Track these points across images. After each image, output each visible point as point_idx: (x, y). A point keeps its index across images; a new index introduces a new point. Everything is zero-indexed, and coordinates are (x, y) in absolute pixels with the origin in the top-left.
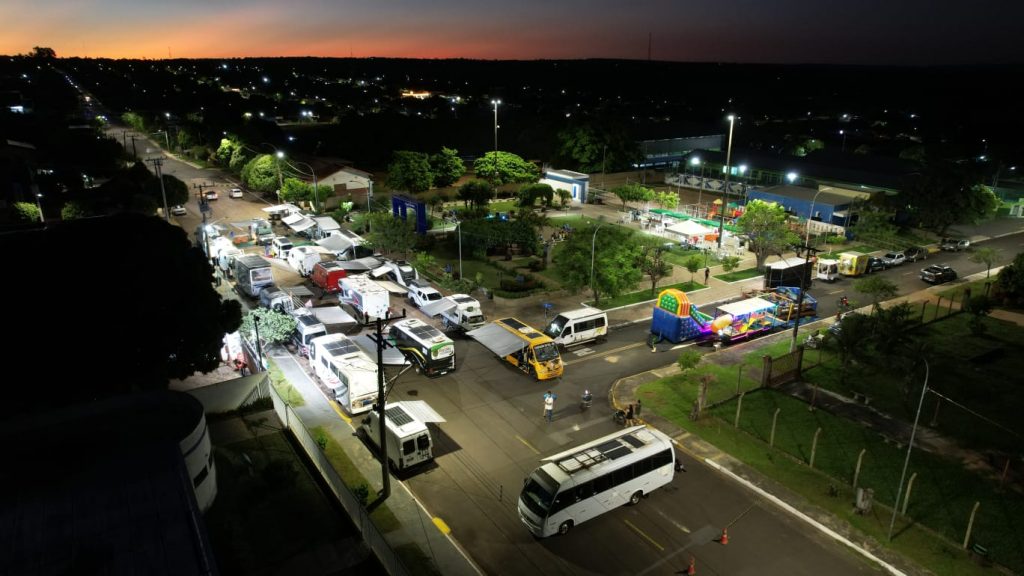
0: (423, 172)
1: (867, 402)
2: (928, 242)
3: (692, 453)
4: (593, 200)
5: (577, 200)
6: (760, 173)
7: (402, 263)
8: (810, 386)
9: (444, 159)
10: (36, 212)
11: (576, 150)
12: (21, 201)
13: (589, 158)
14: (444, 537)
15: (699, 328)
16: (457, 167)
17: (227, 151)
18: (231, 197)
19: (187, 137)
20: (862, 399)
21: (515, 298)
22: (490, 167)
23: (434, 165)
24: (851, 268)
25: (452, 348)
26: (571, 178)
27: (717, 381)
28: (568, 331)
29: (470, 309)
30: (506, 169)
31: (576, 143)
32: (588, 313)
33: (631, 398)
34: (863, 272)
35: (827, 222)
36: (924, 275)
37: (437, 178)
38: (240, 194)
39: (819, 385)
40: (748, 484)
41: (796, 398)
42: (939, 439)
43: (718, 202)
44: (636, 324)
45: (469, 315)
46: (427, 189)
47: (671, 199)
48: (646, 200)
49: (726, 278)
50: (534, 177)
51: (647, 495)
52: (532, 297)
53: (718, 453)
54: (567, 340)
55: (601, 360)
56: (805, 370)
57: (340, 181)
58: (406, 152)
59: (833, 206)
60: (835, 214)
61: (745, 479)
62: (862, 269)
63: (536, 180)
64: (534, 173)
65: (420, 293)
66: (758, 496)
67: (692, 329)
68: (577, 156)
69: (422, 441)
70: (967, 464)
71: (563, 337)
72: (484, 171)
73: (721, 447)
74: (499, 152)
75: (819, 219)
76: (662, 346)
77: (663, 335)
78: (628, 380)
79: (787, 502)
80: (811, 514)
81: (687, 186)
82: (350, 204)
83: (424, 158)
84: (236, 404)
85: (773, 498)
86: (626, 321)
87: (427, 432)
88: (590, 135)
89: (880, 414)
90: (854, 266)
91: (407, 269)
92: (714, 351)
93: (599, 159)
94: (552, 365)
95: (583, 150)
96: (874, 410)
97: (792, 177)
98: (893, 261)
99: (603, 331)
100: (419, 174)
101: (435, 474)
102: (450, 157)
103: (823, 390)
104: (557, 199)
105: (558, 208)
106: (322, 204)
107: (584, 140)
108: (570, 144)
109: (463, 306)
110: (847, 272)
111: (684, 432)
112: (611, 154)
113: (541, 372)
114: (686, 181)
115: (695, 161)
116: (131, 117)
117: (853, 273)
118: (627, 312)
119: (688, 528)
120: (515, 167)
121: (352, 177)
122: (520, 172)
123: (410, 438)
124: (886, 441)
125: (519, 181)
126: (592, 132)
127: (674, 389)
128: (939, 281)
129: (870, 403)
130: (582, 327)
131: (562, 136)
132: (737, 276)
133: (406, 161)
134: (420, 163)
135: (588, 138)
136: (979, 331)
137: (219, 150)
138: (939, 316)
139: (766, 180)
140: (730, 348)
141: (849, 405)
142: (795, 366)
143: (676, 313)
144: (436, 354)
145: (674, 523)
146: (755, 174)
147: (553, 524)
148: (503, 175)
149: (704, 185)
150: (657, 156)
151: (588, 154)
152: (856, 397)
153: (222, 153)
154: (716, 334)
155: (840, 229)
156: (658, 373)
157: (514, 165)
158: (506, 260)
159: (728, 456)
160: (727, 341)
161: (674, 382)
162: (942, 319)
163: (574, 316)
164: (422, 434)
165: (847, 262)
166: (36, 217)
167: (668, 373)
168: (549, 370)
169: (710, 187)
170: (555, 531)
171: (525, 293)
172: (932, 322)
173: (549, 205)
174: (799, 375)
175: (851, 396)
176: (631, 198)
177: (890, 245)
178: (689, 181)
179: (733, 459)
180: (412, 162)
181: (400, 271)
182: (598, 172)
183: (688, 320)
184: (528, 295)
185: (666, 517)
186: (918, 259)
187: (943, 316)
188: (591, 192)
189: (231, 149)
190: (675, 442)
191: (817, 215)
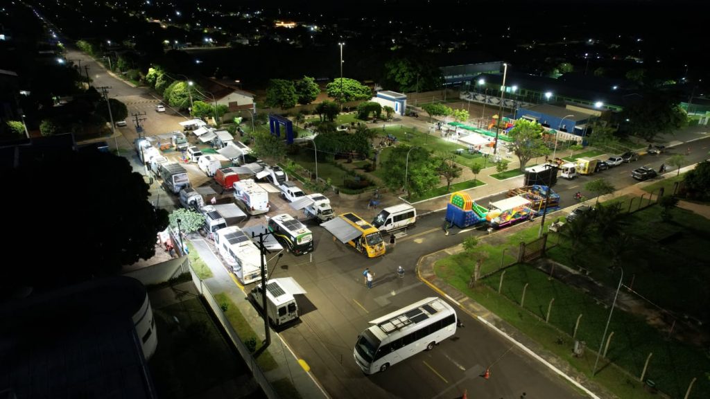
0: (290, 95)
1: (587, 274)
2: (640, 146)
3: (469, 312)
4: (409, 113)
5: (398, 113)
6: (527, 92)
7: (276, 169)
8: (550, 261)
9: (305, 85)
10: (22, 128)
11: (398, 76)
12: (11, 120)
13: (407, 82)
14: (306, 373)
15: (478, 217)
16: (314, 90)
17: (153, 77)
18: (157, 111)
19: (124, 63)
20: (584, 272)
21: (354, 194)
22: (338, 90)
23: (298, 89)
24: (584, 169)
25: (311, 236)
26: (394, 97)
27: (488, 257)
28: (389, 221)
29: (323, 205)
30: (349, 91)
31: (398, 71)
32: (404, 208)
33: (430, 270)
34: (593, 172)
35: (570, 133)
36: (634, 174)
37: (300, 97)
38: (163, 109)
39: (555, 260)
40: (505, 335)
41: (541, 270)
42: (632, 301)
43: (496, 117)
44: (436, 213)
45: (322, 209)
46: (294, 106)
47: (463, 115)
48: (446, 115)
49: (498, 177)
50: (368, 96)
51: (438, 343)
53: (486, 312)
54: (389, 227)
55: (411, 241)
56: (548, 249)
57: (232, 100)
58: (279, 80)
59: (575, 122)
60: (576, 127)
61: (503, 331)
62: (592, 170)
63: (370, 99)
64: (368, 94)
65: (289, 191)
66: (512, 344)
67: (474, 218)
68: (397, 80)
69: (291, 307)
70: (649, 321)
71: (386, 225)
72: (333, 92)
73: (489, 307)
74: (344, 79)
75: (565, 131)
77: (453, 223)
78: (429, 257)
79: (529, 348)
80: (544, 356)
81: (475, 101)
82: (240, 118)
83: (291, 84)
84: (167, 278)
85: (520, 345)
86: (429, 211)
87: (294, 301)
88: (408, 65)
89: (596, 282)
90: (587, 167)
91: (280, 173)
92: (488, 234)
93: (414, 82)
94: (378, 247)
95: (403, 76)
96: (592, 279)
97: (548, 95)
98: (614, 163)
99: (413, 220)
100: (288, 96)
101: (300, 327)
102: (309, 83)
103: (559, 264)
104: (384, 113)
105: (385, 120)
106: (220, 118)
107: (404, 69)
108: (393, 71)
109: (318, 203)
110: (582, 172)
111: (464, 297)
112: (422, 79)
113: (371, 252)
114: (474, 97)
115: (482, 82)
116: (82, 44)
117: (586, 172)
118: (431, 203)
119: (465, 367)
120: (355, 89)
121: (241, 96)
122: (359, 93)
123: (283, 305)
124: (598, 303)
125: (357, 99)
126: (409, 63)
127: (460, 264)
128: (644, 178)
129: (590, 275)
130: (398, 218)
131: (388, 65)
132: (507, 175)
133: (279, 87)
134: (288, 88)
135: (406, 68)
137: (147, 76)
138: (641, 208)
139: (530, 98)
140: (498, 232)
141: (576, 275)
142: (541, 247)
143: (462, 208)
144: (300, 241)
145: (455, 363)
146: (523, 92)
147: (376, 366)
148: (347, 95)
149: (487, 100)
150: (455, 77)
151: (406, 79)
152: (580, 270)
153: (150, 78)
154: (489, 222)
155: (579, 138)
156: (449, 251)
157: (355, 88)
158: (348, 163)
159: (493, 314)
160: (497, 227)
161: (459, 258)
162: (643, 209)
163: (393, 211)
164: (291, 302)
165: (582, 165)
166: (22, 131)
167: (456, 251)
168: (376, 251)
169: (491, 102)
170: (378, 370)
171: (360, 190)
172: (637, 211)
173: (378, 118)
174: (544, 253)
175: (577, 269)
176: (436, 114)
177: (613, 150)
178: (476, 97)
179: (496, 317)
180: (283, 87)
181: (276, 174)
182: (415, 91)
183: (471, 212)
184: (363, 192)
185: (450, 359)
186: (631, 161)
187: (644, 206)
188: (407, 107)
189: (156, 76)
190: (459, 304)
191: (563, 128)
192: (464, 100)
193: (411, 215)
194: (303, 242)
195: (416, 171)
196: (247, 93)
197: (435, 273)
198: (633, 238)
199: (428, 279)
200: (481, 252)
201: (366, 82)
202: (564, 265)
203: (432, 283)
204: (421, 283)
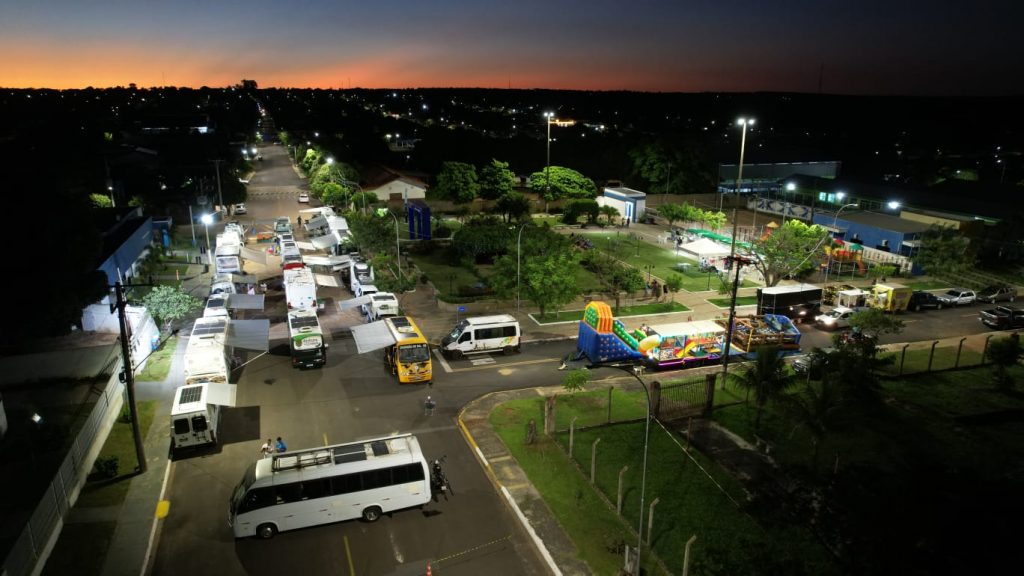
0: (466, 183)
1: (767, 451)
3: (494, 478)
4: (647, 220)
6: (858, 200)
7: (364, 262)
8: (713, 424)
9: (495, 172)
10: (107, 203)
11: (645, 168)
13: (658, 177)
14: (152, 521)
16: (507, 180)
17: (310, 160)
18: (299, 202)
20: (763, 447)
22: (543, 182)
23: (482, 178)
24: (886, 303)
25: (320, 341)
26: (624, 195)
28: (467, 337)
29: (385, 307)
30: (559, 185)
31: (645, 160)
33: (484, 412)
34: (904, 308)
35: (894, 252)
36: (984, 317)
37: (483, 190)
38: (306, 200)
39: (722, 425)
40: (525, 521)
43: (772, 225)
45: (381, 312)
46: (471, 201)
47: (716, 219)
48: (692, 220)
49: (720, 303)
50: (588, 193)
51: (390, 514)
52: (477, 303)
53: (524, 482)
54: (465, 347)
55: (495, 371)
56: (721, 406)
57: (396, 190)
58: (451, 163)
60: (905, 243)
61: (526, 516)
62: (902, 305)
63: (594, 196)
64: (589, 189)
65: (360, 289)
66: (524, 538)
67: (616, 348)
68: (644, 175)
69: (199, 422)
71: (461, 341)
72: (536, 186)
73: (532, 476)
74: (552, 167)
75: (886, 249)
76: (573, 364)
77: (584, 353)
78: (500, 394)
79: (550, 550)
81: (769, 211)
82: (385, 210)
83: (471, 169)
84: (94, 372)
85: (539, 542)
86: (563, 336)
87: (207, 414)
88: (659, 153)
90: (890, 300)
91: (364, 267)
94: (417, 368)
95: (651, 169)
96: (771, 461)
97: (893, 205)
98: (956, 299)
99: (514, 342)
100: (462, 184)
102: (500, 170)
103: (726, 431)
104: (603, 217)
105: (601, 226)
107: (653, 157)
108: (638, 162)
109: (377, 304)
110: (881, 307)
111: (507, 455)
112: (681, 173)
113: (404, 374)
114: (768, 206)
115: (791, 187)
116: (283, 135)
117: (888, 308)
118: (572, 327)
119: (405, 556)
120: (569, 182)
121: (409, 186)
122: (573, 188)
125: (572, 196)
126: (662, 149)
128: (1005, 327)
129: (772, 453)
130: (484, 334)
131: (632, 153)
133: (451, 171)
135: (656, 156)
136: (1006, 385)
138: (959, 365)
139: (865, 209)
141: (746, 452)
142: (703, 399)
143: (596, 328)
144: (299, 344)
145: (395, 549)
147: (247, 524)
148: (555, 189)
149: (786, 211)
151: (656, 173)
152: (758, 444)
153: (307, 162)
154: (646, 357)
155: (902, 260)
156: (541, 392)
157: (568, 180)
159: (532, 487)
160: (654, 366)
162: (967, 368)
163: (475, 323)
164: (198, 414)
166: (107, 206)
168: (411, 372)
170: (252, 532)
171: (471, 298)
172: (951, 370)
173: (594, 222)
174: (709, 410)
175: (752, 441)
176: (677, 217)
177: (973, 284)
178: (772, 205)
179: (534, 492)
180: (456, 172)
181: (355, 268)
182: (665, 193)
183: (610, 337)
184: (473, 301)
185: (392, 541)
186: (998, 301)
187: (971, 364)
188: (647, 211)
189: (314, 158)
190: (486, 463)
191: (883, 244)
192: (752, 211)
193: (509, 331)
194: (304, 347)
195: (532, 266)
196: (417, 183)
197: (488, 417)
198: (907, 408)
199: (469, 423)
200: (597, 398)
202: (734, 432)
203: (469, 430)
204: (452, 427)
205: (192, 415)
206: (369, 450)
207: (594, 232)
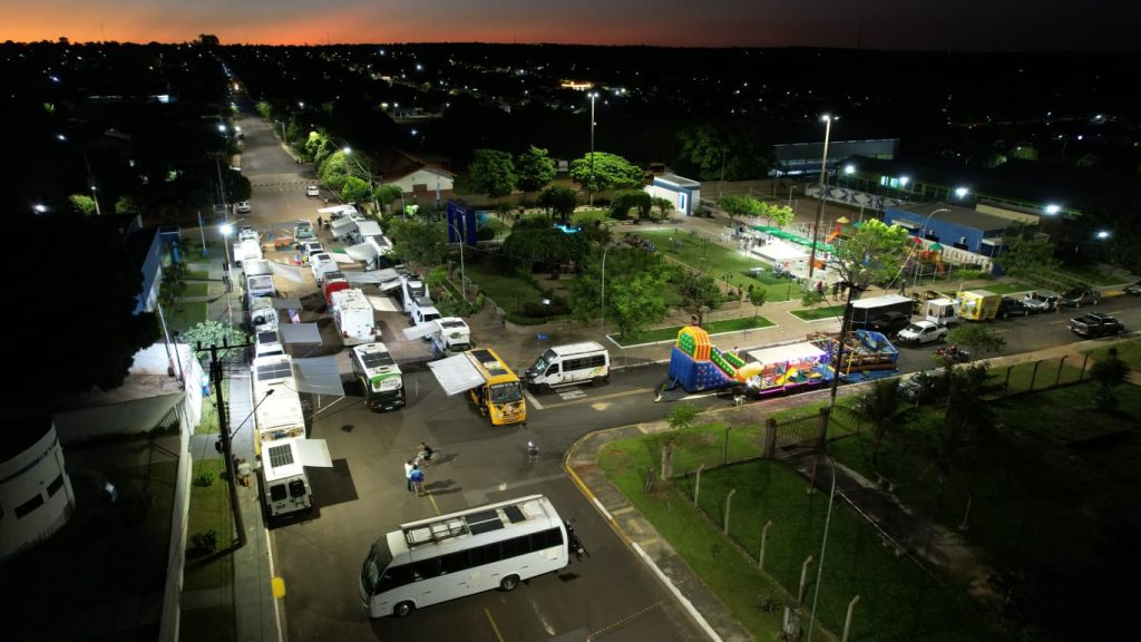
0: (503, 174)
1: (891, 489)
2: (1115, 281)
3: (622, 533)
4: (702, 212)
5: (681, 211)
6: (924, 186)
7: (415, 278)
8: (828, 461)
9: (533, 160)
10: (90, 206)
11: (696, 152)
12: (76, 193)
13: (710, 163)
14: (272, 601)
15: (726, 377)
16: (547, 170)
17: (315, 145)
18: (307, 195)
19: (297, 128)
20: (885, 486)
22: (586, 170)
23: (519, 167)
24: (974, 312)
25: (399, 381)
26: (677, 185)
27: (713, 443)
28: (554, 369)
29: (455, 336)
30: (604, 173)
31: (696, 144)
32: (588, 349)
33: (591, 456)
34: (992, 317)
35: (973, 251)
36: (1074, 326)
37: (521, 180)
38: (316, 193)
39: (839, 461)
40: (667, 581)
41: (802, 475)
42: (961, 548)
43: (843, 220)
44: (659, 364)
45: (452, 342)
46: (509, 193)
47: (783, 215)
48: (755, 215)
49: (805, 315)
50: (636, 183)
51: (527, 581)
52: (549, 324)
53: (654, 536)
54: (553, 379)
55: (587, 406)
56: (833, 440)
57: (419, 182)
58: (484, 151)
59: (982, 232)
60: (984, 241)
61: (666, 574)
62: (991, 313)
63: (641, 186)
64: (637, 178)
65: (419, 313)
66: (673, 601)
67: (714, 376)
68: (695, 160)
69: (296, 488)
70: (974, 587)
71: (547, 375)
72: (579, 175)
73: (662, 529)
74: (596, 153)
75: (964, 247)
76: (669, 395)
77: (678, 382)
78: (602, 434)
79: (700, 611)
80: (723, 631)
81: (829, 199)
82: (415, 207)
83: (507, 158)
84: (149, 426)
85: (687, 603)
86: (648, 360)
87: (304, 478)
88: (712, 136)
89: (901, 506)
90: (979, 308)
91: (416, 285)
92: (734, 405)
93: (719, 166)
94: (510, 408)
95: (703, 153)
96: (897, 500)
97: (962, 192)
98: (1041, 305)
99: (603, 371)
100: (498, 176)
101: (311, 526)
102: (539, 158)
103: (844, 468)
104: (655, 209)
105: (655, 221)
106: (388, 206)
107: (704, 141)
108: (688, 145)
109: (448, 331)
110: (970, 316)
111: (628, 506)
112: (737, 159)
113: (496, 416)
114: (828, 193)
115: (850, 170)
117: (976, 318)
118: (657, 349)
119: (555, 628)
120: (615, 171)
121: (436, 177)
122: (620, 177)
123: (283, 482)
124: (884, 544)
125: (619, 186)
126: (715, 132)
127: (651, 450)
128: (1092, 334)
129: (896, 491)
130: (572, 365)
131: (681, 136)
132: (824, 313)
133: (486, 161)
134: (503, 165)
135: (708, 139)
136: (1109, 406)
137: (306, 143)
138: (1060, 383)
139: (928, 195)
140: (757, 404)
141: (871, 490)
142: (818, 435)
143: (692, 355)
144: (378, 385)
145: (543, 620)
146: (918, 187)
147: (384, 604)
148: (600, 179)
149: (849, 198)
150: (810, 162)
151: (708, 158)
152: (880, 481)
153: (310, 147)
154: (744, 385)
155: (984, 260)
156: (644, 429)
157: (614, 168)
158: (552, 279)
159: (664, 541)
160: (755, 395)
161: (654, 442)
162: (1066, 385)
163: (564, 352)
164: (295, 479)
165: (972, 303)
166: (90, 210)
167: (657, 428)
168: (506, 414)
169: (856, 201)
170: (389, 611)
171: (542, 319)
173: (646, 216)
174: (822, 446)
175: (873, 478)
176: (739, 212)
177: (1054, 285)
178: (832, 192)
179: (668, 547)
180: (491, 162)
181: (408, 287)
182: (719, 179)
183: (708, 365)
184: (545, 323)
185: (537, 611)
186: (1083, 304)
187: (1070, 381)
188: (702, 203)
189: (319, 142)
190: (610, 517)
191: (962, 242)
192: (813, 198)
193: (598, 361)
194: (383, 389)
195: (619, 287)
196: (444, 172)
197: (596, 461)
198: (1018, 434)
199: (578, 470)
200: (704, 434)
201: (654, 164)
202: (853, 469)
203: (582, 478)
204: (561, 476)
205: (289, 480)
206: (503, 517)
207: (649, 229)
